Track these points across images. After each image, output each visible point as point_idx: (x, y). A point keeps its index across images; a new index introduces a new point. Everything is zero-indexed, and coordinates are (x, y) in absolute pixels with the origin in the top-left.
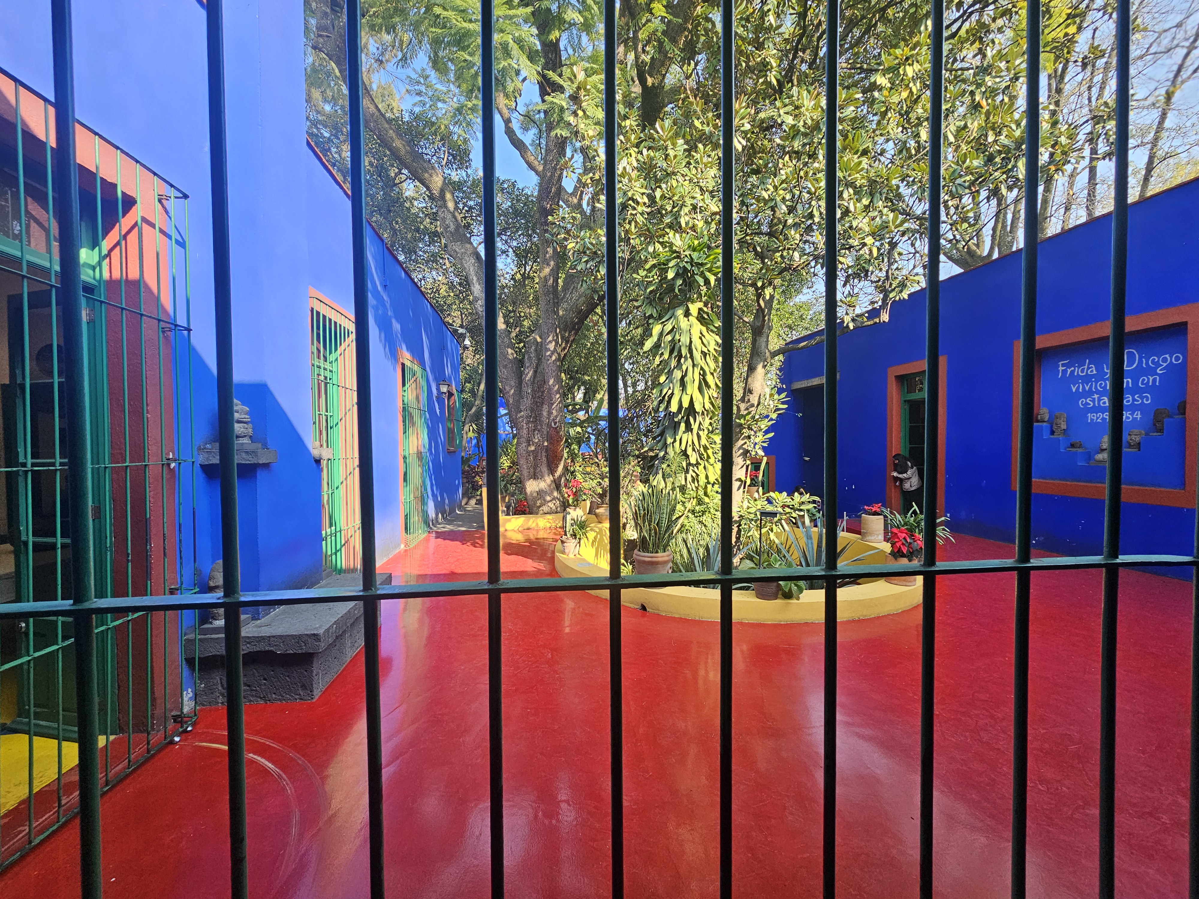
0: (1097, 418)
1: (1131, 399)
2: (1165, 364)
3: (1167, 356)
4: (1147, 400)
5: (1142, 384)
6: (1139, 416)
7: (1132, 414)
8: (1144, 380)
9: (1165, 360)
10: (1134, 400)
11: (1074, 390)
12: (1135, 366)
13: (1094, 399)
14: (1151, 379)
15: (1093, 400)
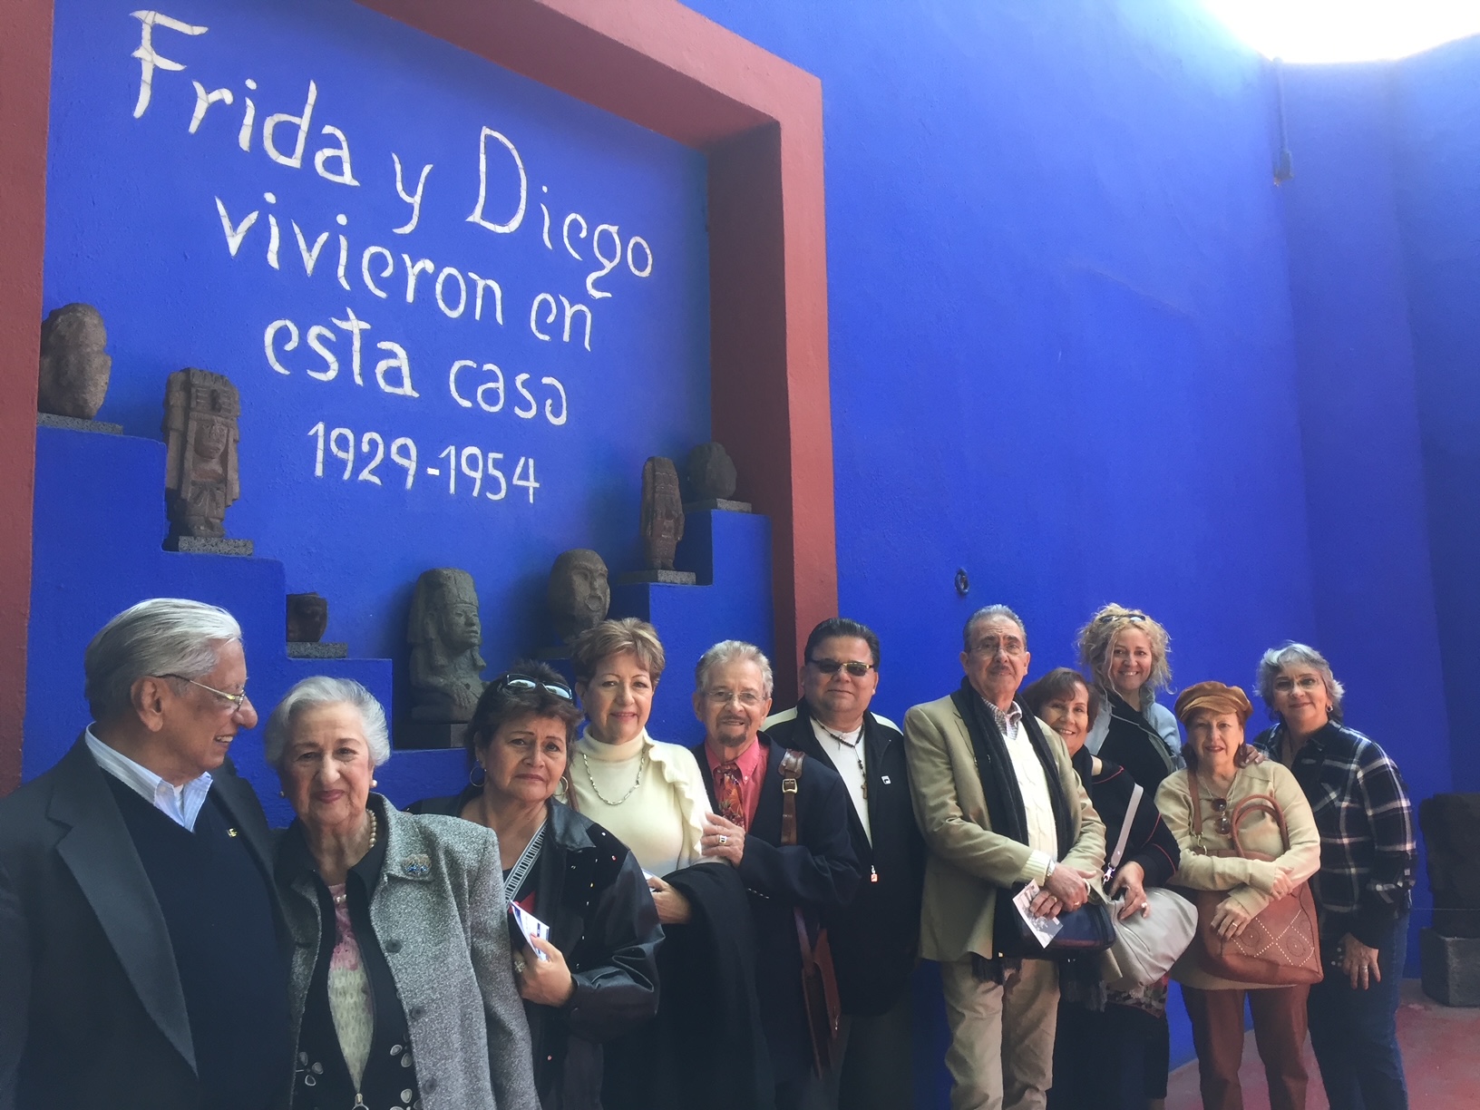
0: (362, 460)
1: (500, 385)
2: (609, 266)
3: (614, 229)
4: (557, 414)
5: (542, 326)
6: (532, 484)
7: (507, 467)
8: (545, 306)
9: (607, 245)
10: (514, 398)
11: (234, 243)
12: (514, 224)
13: (346, 337)
14: (569, 312)
15: (341, 345)
